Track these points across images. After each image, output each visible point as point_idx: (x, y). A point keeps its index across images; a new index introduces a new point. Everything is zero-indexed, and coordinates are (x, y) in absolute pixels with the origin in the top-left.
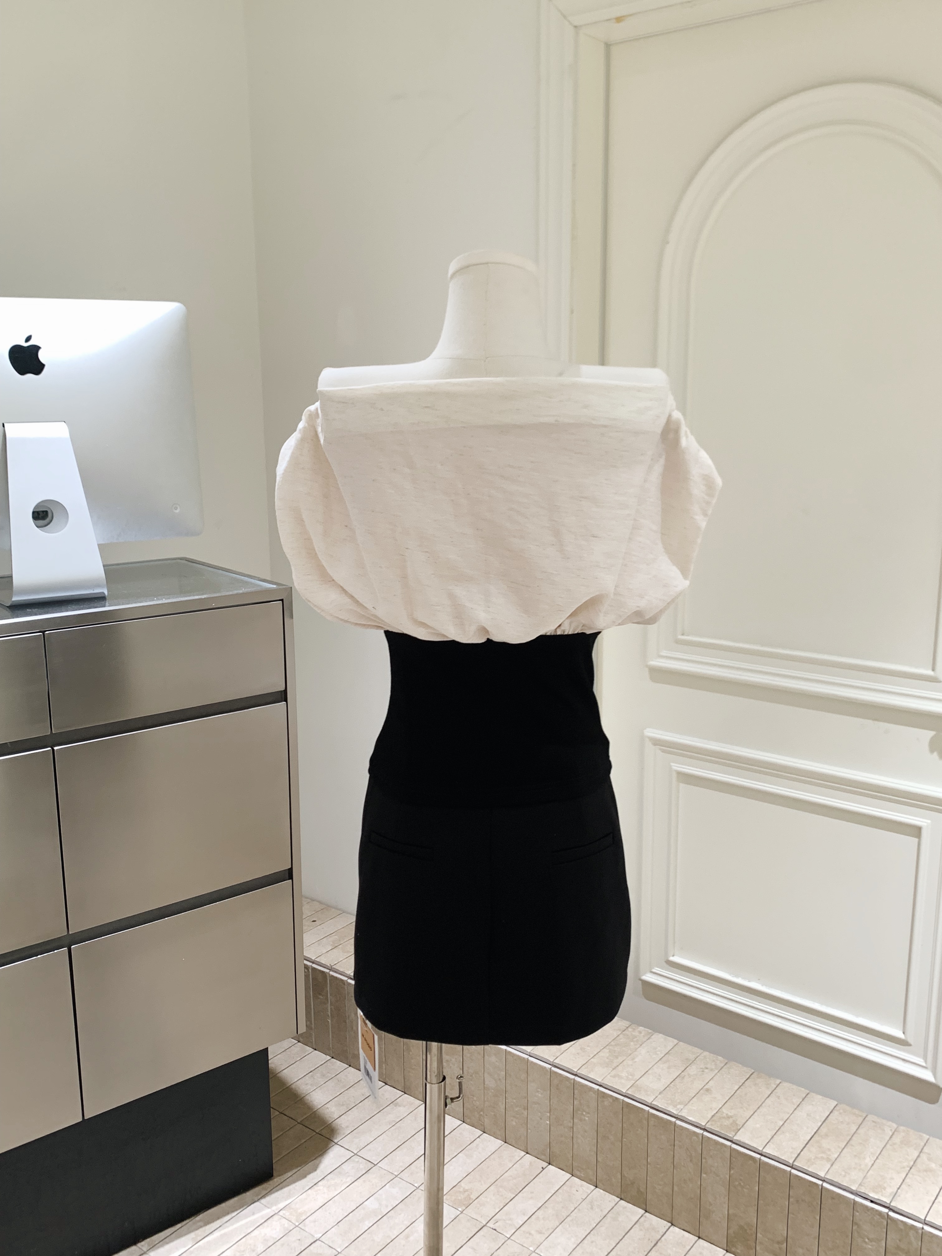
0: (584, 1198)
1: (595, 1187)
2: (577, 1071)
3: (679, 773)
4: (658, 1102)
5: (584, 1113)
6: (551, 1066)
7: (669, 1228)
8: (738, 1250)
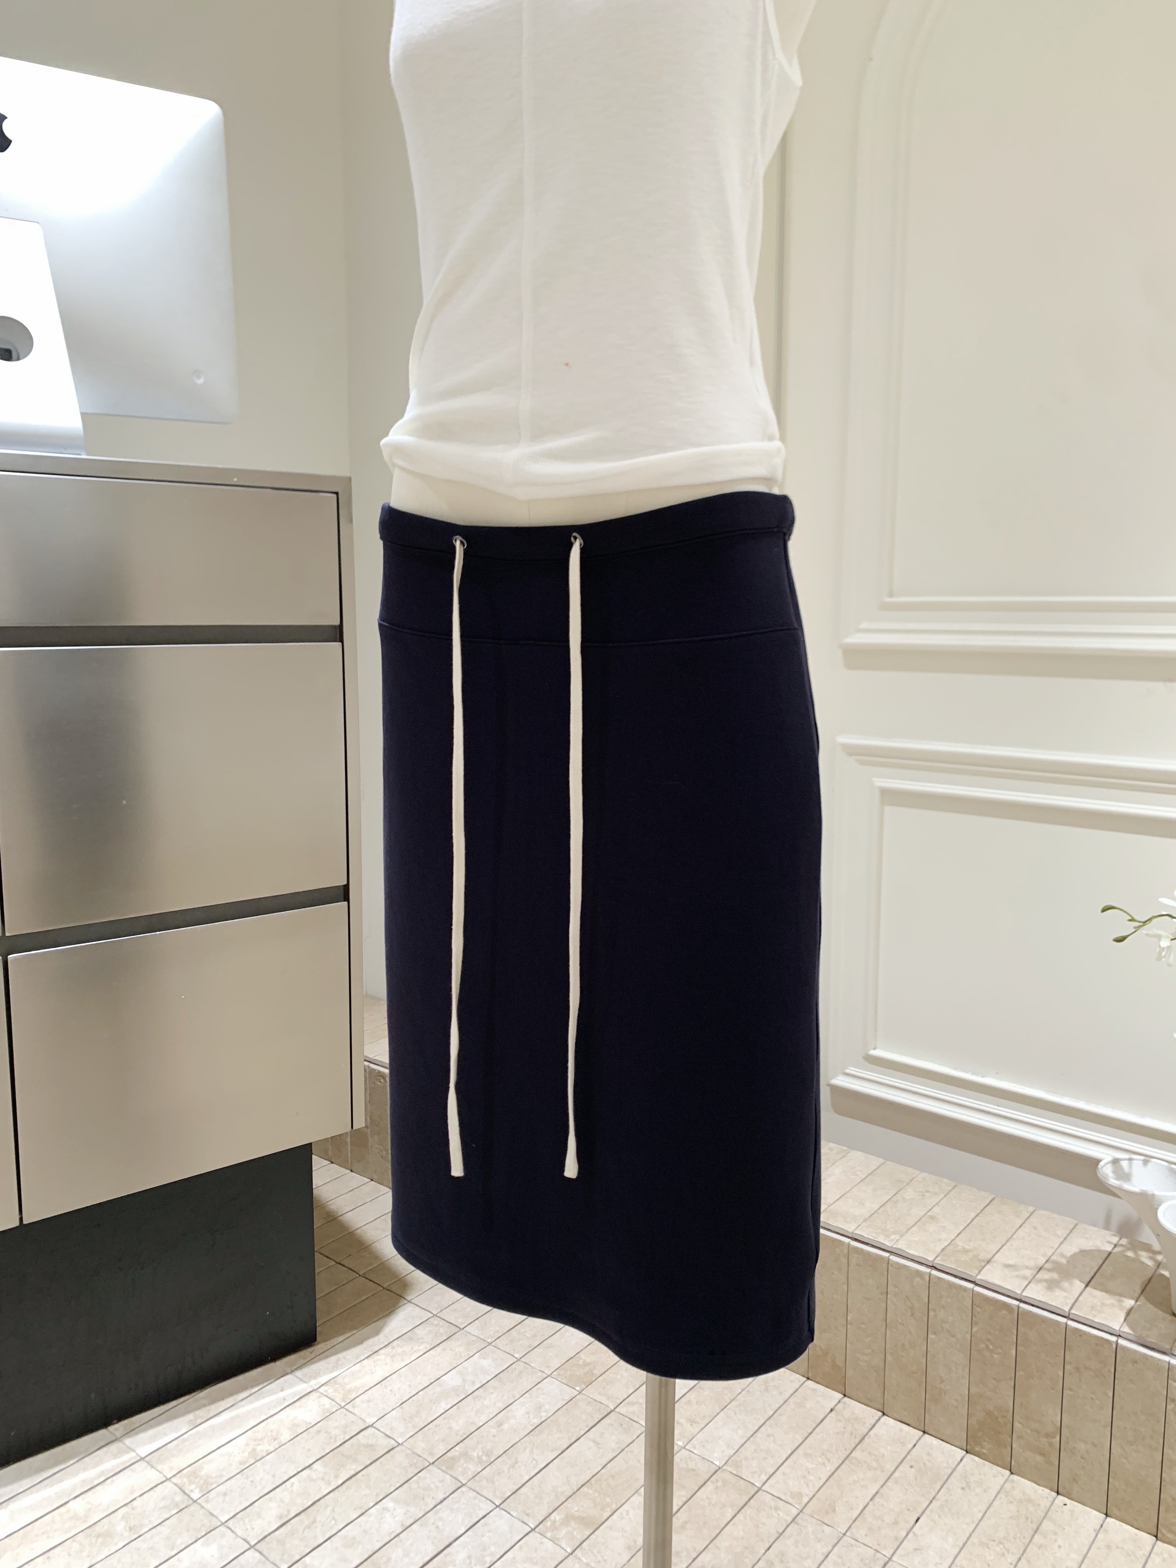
3: (883, 792)
4: (864, 1231)
7: (879, 1419)
8: (984, 1448)
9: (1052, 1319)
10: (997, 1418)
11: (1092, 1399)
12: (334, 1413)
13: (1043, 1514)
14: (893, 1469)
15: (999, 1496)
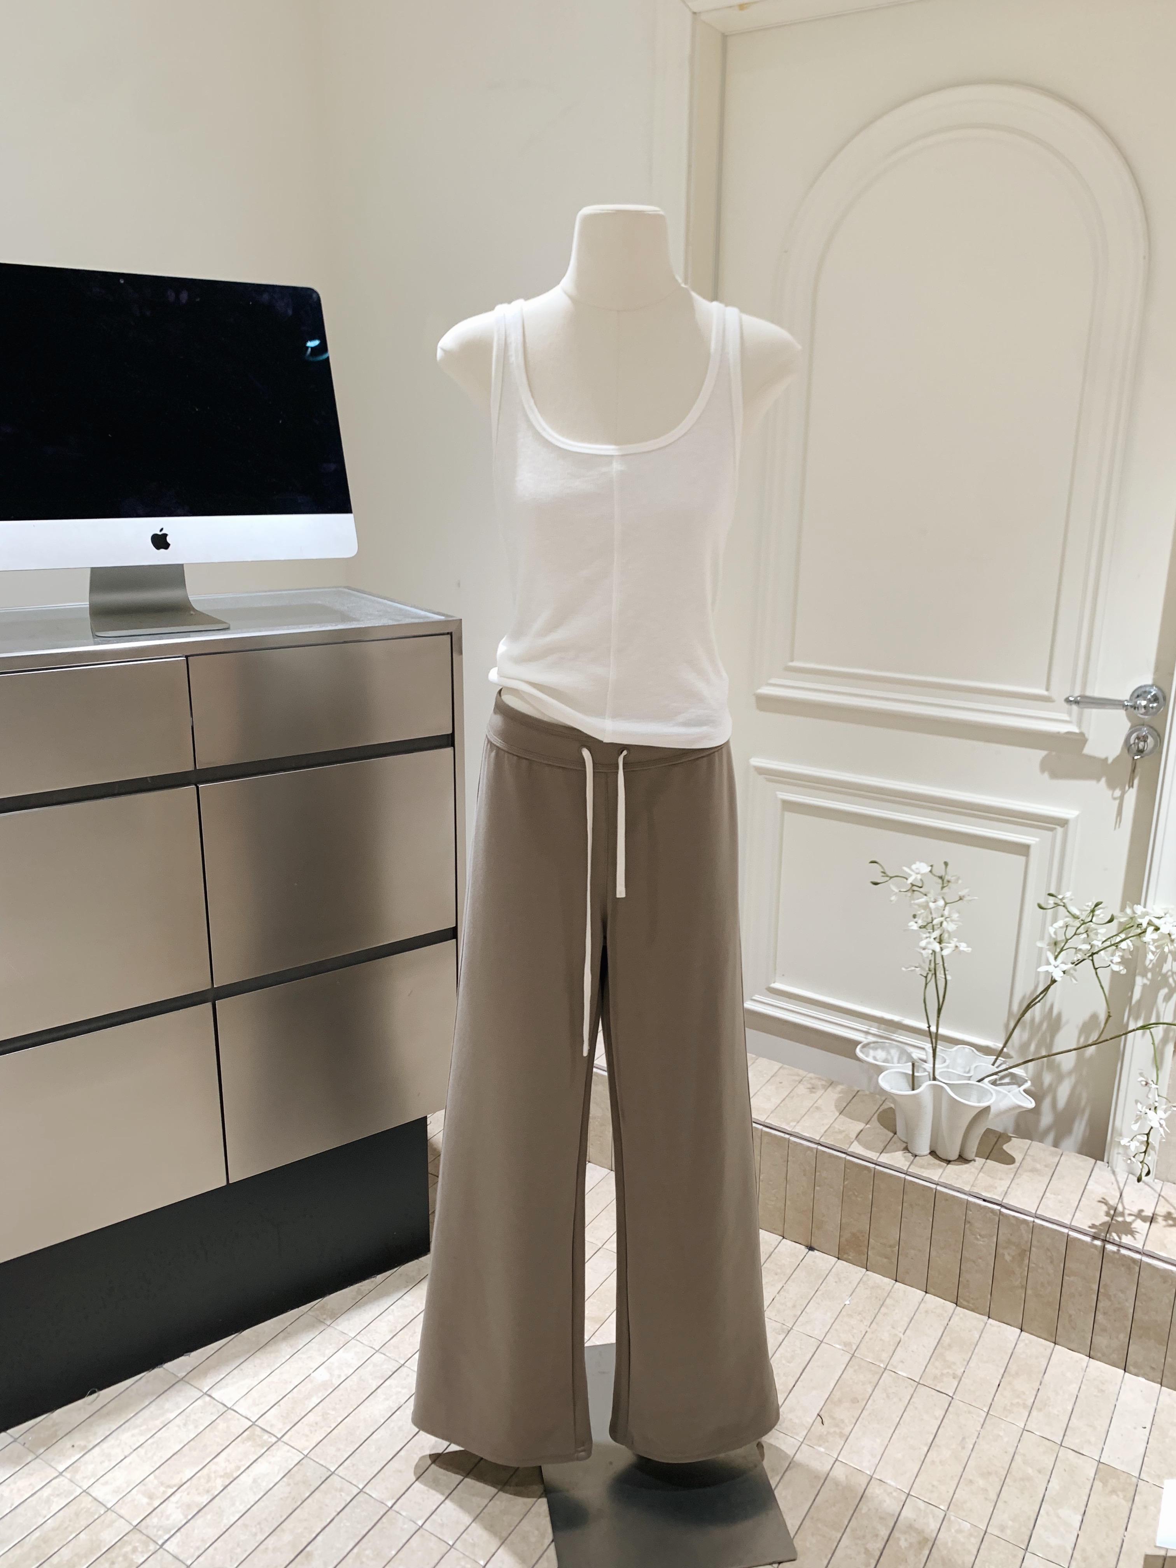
3: (784, 802)
8: (849, 1256)
9: (895, 1175)
10: (858, 1237)
11: (920, 1223)
13: (887, 1295)
14: (791, 1273)
15: (859, 1285)
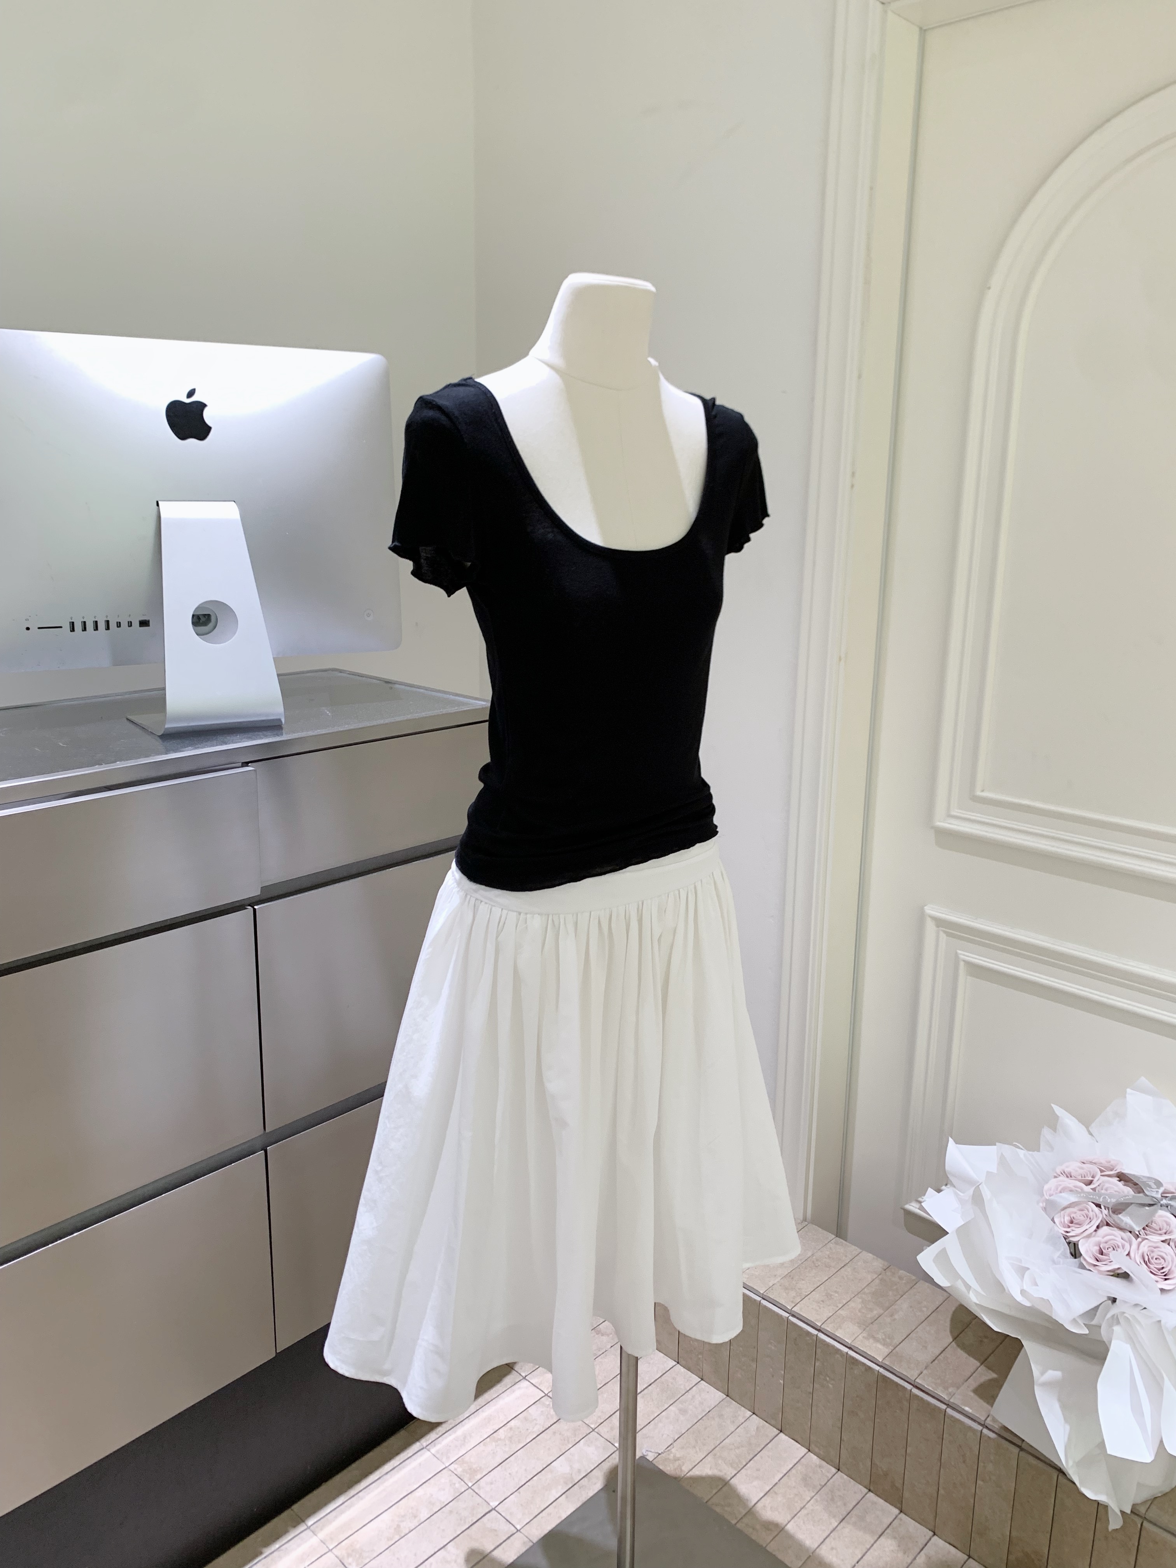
0: (823, 1484)
1: (837, 1470)
2: (822, 1324)
3: (968, 964)
4: (924, 1380)
5: (828, 1379)
6: (787, 1315)
7: (930, 1539)
12: (462, 1493)
